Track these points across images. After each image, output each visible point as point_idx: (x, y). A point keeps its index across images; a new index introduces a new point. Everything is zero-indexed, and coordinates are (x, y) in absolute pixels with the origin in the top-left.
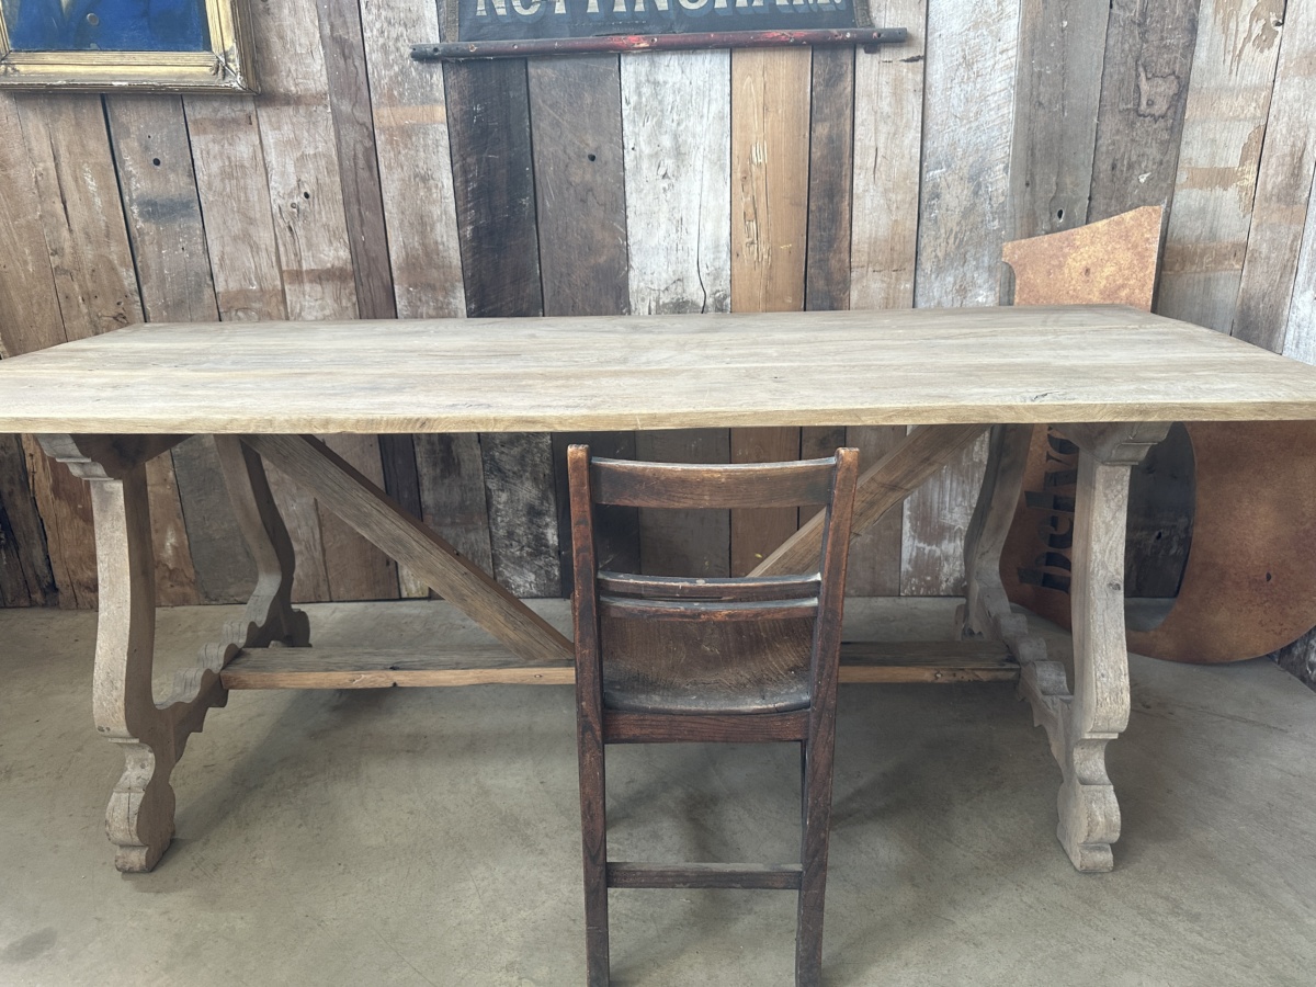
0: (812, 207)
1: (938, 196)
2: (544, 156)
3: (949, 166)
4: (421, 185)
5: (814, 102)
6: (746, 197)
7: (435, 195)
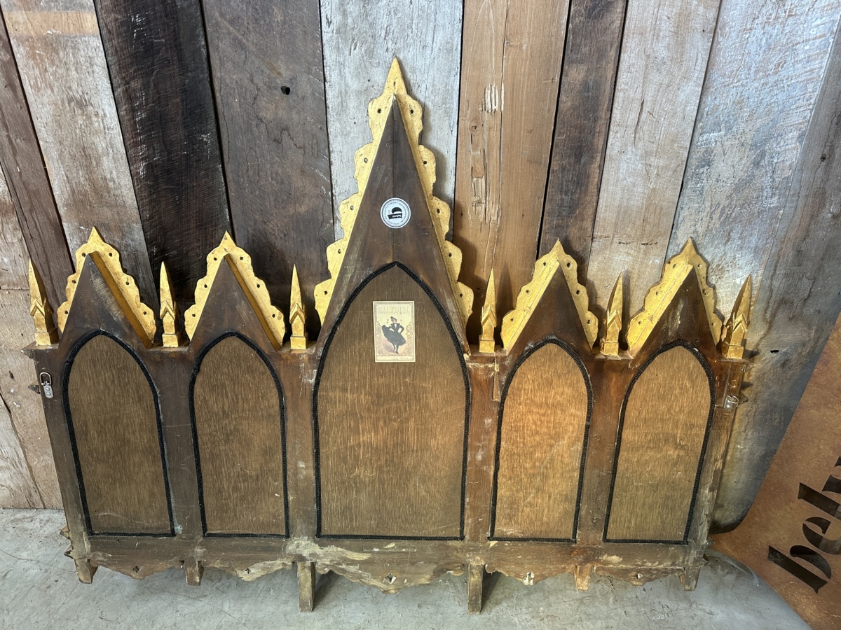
0: (554, 167)
1: (709, 164)
2: (227, 85)
3: (729, 129)
4: (78, 112)
5: (570, 37)
6: (475, 149)
7: (96, 124)
